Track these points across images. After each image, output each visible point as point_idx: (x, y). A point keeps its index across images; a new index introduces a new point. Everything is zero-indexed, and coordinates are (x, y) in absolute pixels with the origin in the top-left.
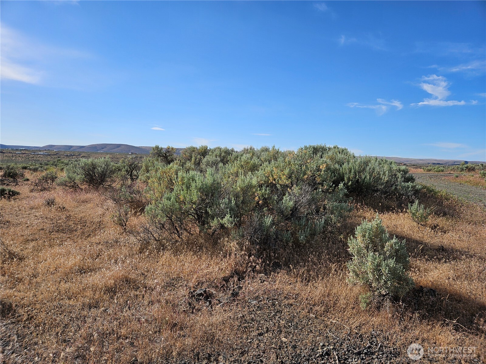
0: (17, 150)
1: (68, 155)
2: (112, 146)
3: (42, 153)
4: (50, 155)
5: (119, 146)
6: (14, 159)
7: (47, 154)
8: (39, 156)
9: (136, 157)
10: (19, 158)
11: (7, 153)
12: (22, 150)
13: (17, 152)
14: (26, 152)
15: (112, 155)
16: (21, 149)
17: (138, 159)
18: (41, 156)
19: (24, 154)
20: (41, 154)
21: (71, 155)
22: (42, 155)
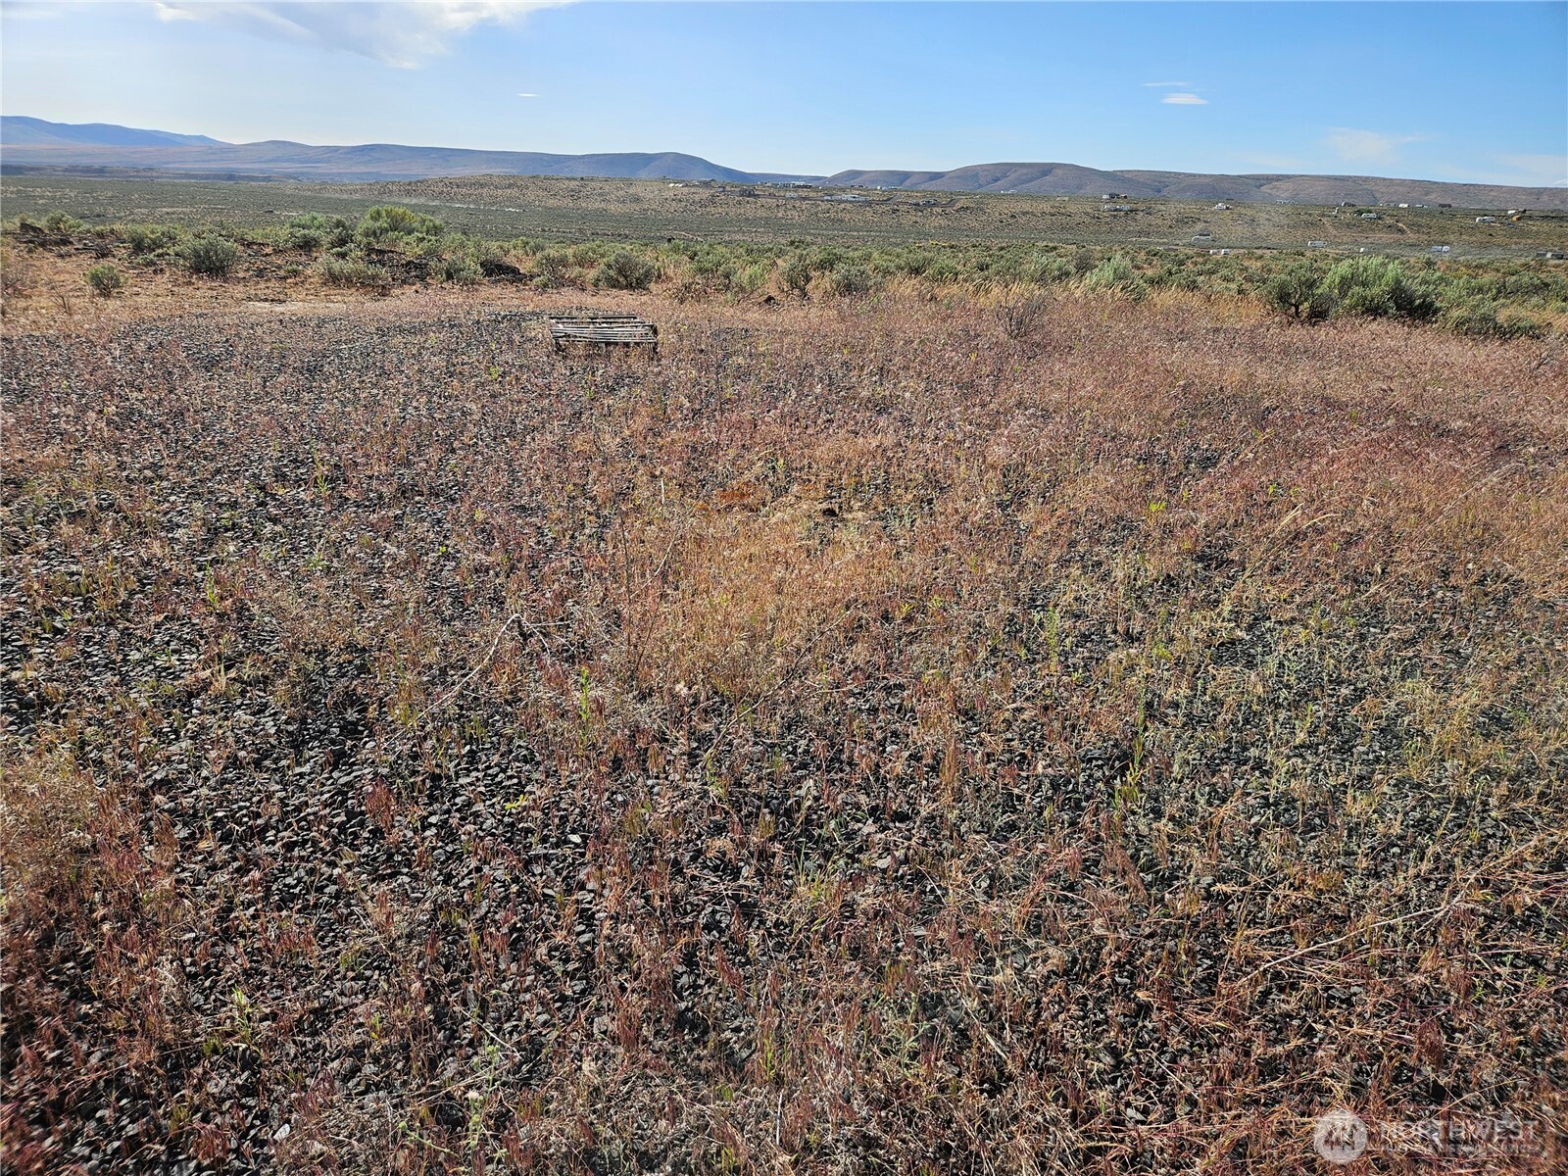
0: (786, 187)
1: (918, 205)
2: (1025, 171)
3: (848, 196)
4: (869, 204)
5: (1046, 169)
6: (780, 215)
7: (863, 199)
8: (843, 206)
9: (1131, 211)
10: (794, 212)
11: (764, 196)
12: (799, 187)
13: (788, 194)
14: (811, 194)
15: (1051, 203)
16: (797, 183)
17: (1138, 217)
18: (849, 206)
19: (805, 199)
20: (847, 201)
21: (928, 204)
22: (851, 202)
